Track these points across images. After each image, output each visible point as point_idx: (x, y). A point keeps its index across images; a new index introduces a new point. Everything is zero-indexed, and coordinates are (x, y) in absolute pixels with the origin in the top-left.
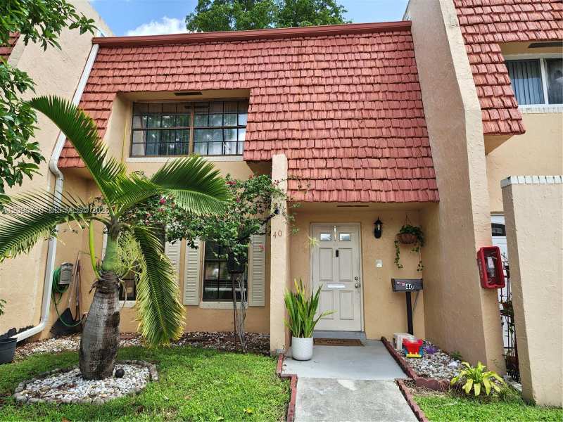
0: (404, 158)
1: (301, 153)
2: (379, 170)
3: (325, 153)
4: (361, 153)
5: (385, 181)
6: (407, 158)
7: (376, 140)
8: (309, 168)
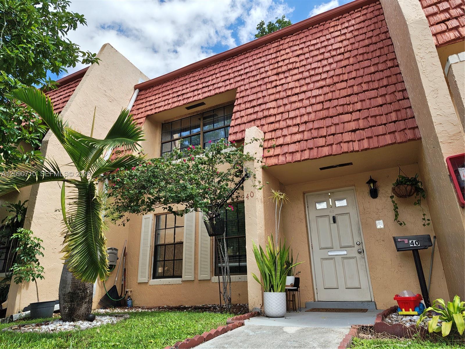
0: (378, 106)
1: (277, 125)
2: (351, 123)
3: (298, 121)
4: (332, 112)
5: (358, 132)
6: (381, 106)
7: (347, 98)
8: (283, 136)
